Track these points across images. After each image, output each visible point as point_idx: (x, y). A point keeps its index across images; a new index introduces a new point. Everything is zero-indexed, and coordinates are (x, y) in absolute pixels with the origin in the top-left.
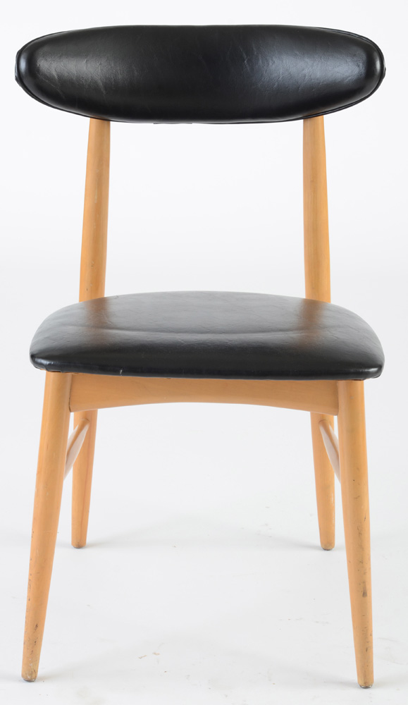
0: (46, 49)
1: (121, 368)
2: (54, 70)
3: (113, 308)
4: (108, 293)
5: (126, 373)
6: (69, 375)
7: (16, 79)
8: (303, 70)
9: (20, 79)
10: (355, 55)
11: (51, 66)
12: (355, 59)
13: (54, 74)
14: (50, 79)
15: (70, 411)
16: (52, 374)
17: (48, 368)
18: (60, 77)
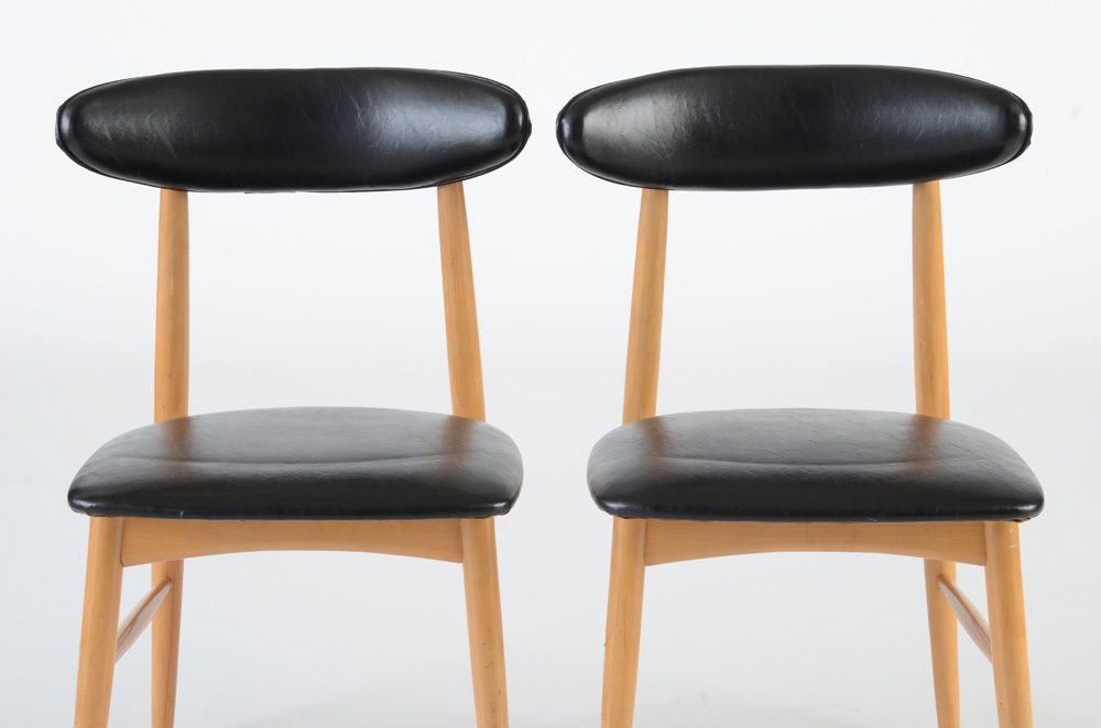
0: (95, 104)
1: (181, 509)
2: (106, 129)
3: (198, 431)
4: (192, 412)
5: (188, 515)
6: (120, 519)
7: (58, 143)
8: (430, 126)
9: (63, 142)
10: (492, 108)
11: (102, 124)
12: (493, 113)
13: (108, 134)
14: (102, 140)
15: (123, 565)
16: (98, 520)
17: (88, 511)
18: (115, 137)
